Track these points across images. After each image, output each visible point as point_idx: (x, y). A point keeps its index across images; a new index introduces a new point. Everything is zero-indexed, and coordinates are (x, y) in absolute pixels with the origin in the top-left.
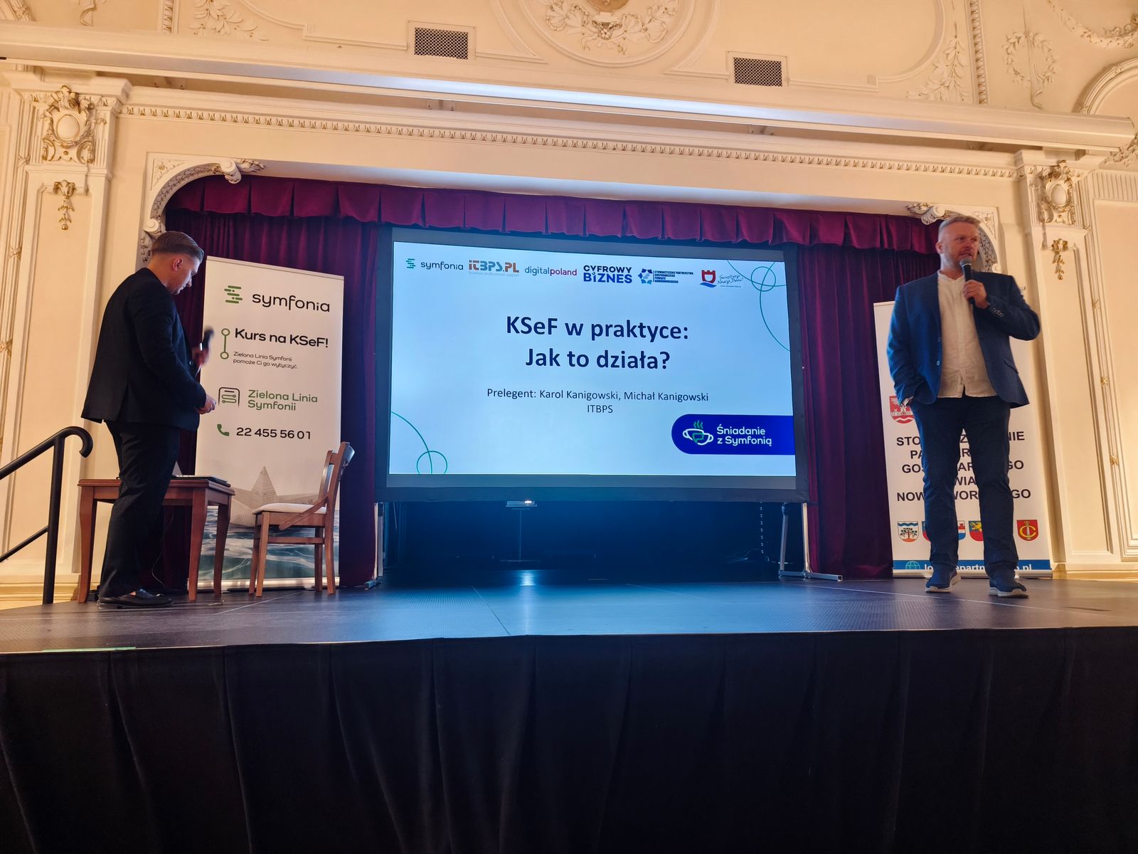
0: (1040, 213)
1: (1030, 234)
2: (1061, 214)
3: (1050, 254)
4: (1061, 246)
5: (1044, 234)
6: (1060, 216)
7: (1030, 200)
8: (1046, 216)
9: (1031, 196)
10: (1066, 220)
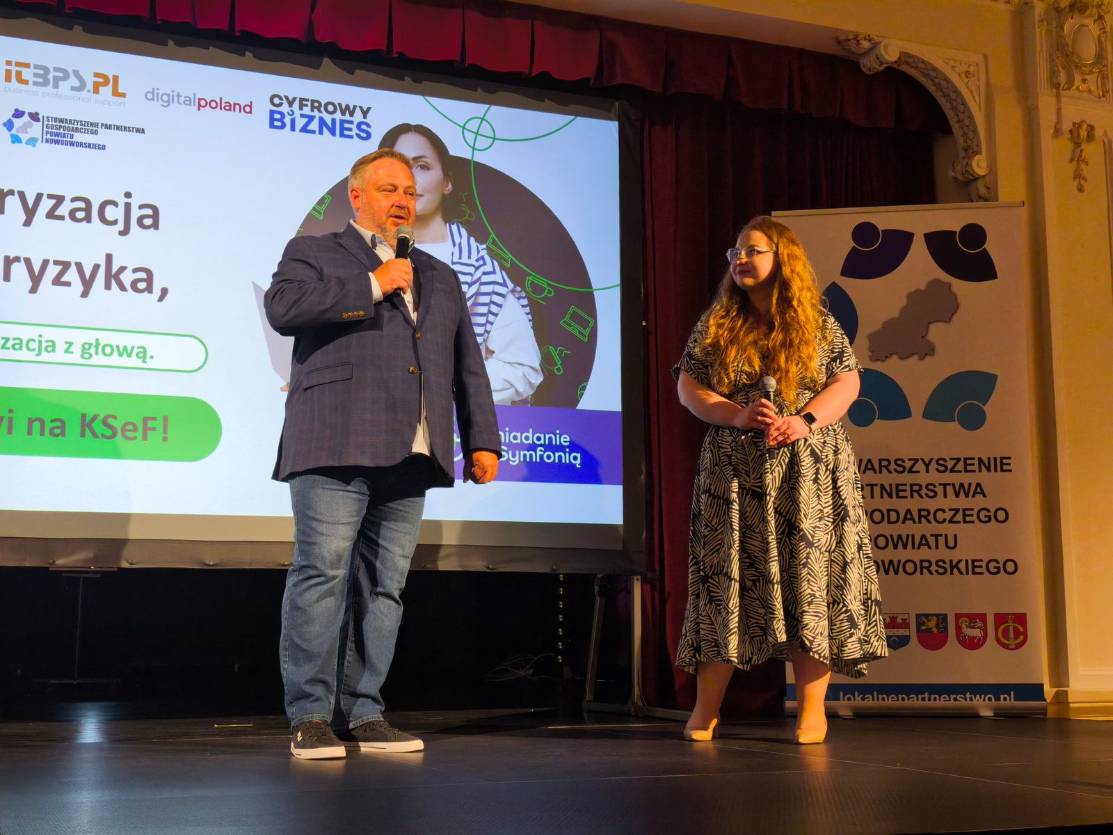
0: (1053, 73)
1: (1037, 108)
2: (1087, 77)
3: (1065, 145)
4: (1083, 133)
5: (1059, 110)
6: (1084, 81)
7: (1038, 48)
8: (1062, 78)
9: (1040, 39)
10: (1093, 88)
